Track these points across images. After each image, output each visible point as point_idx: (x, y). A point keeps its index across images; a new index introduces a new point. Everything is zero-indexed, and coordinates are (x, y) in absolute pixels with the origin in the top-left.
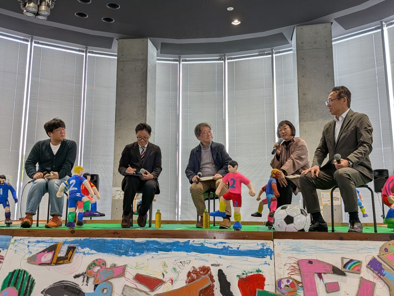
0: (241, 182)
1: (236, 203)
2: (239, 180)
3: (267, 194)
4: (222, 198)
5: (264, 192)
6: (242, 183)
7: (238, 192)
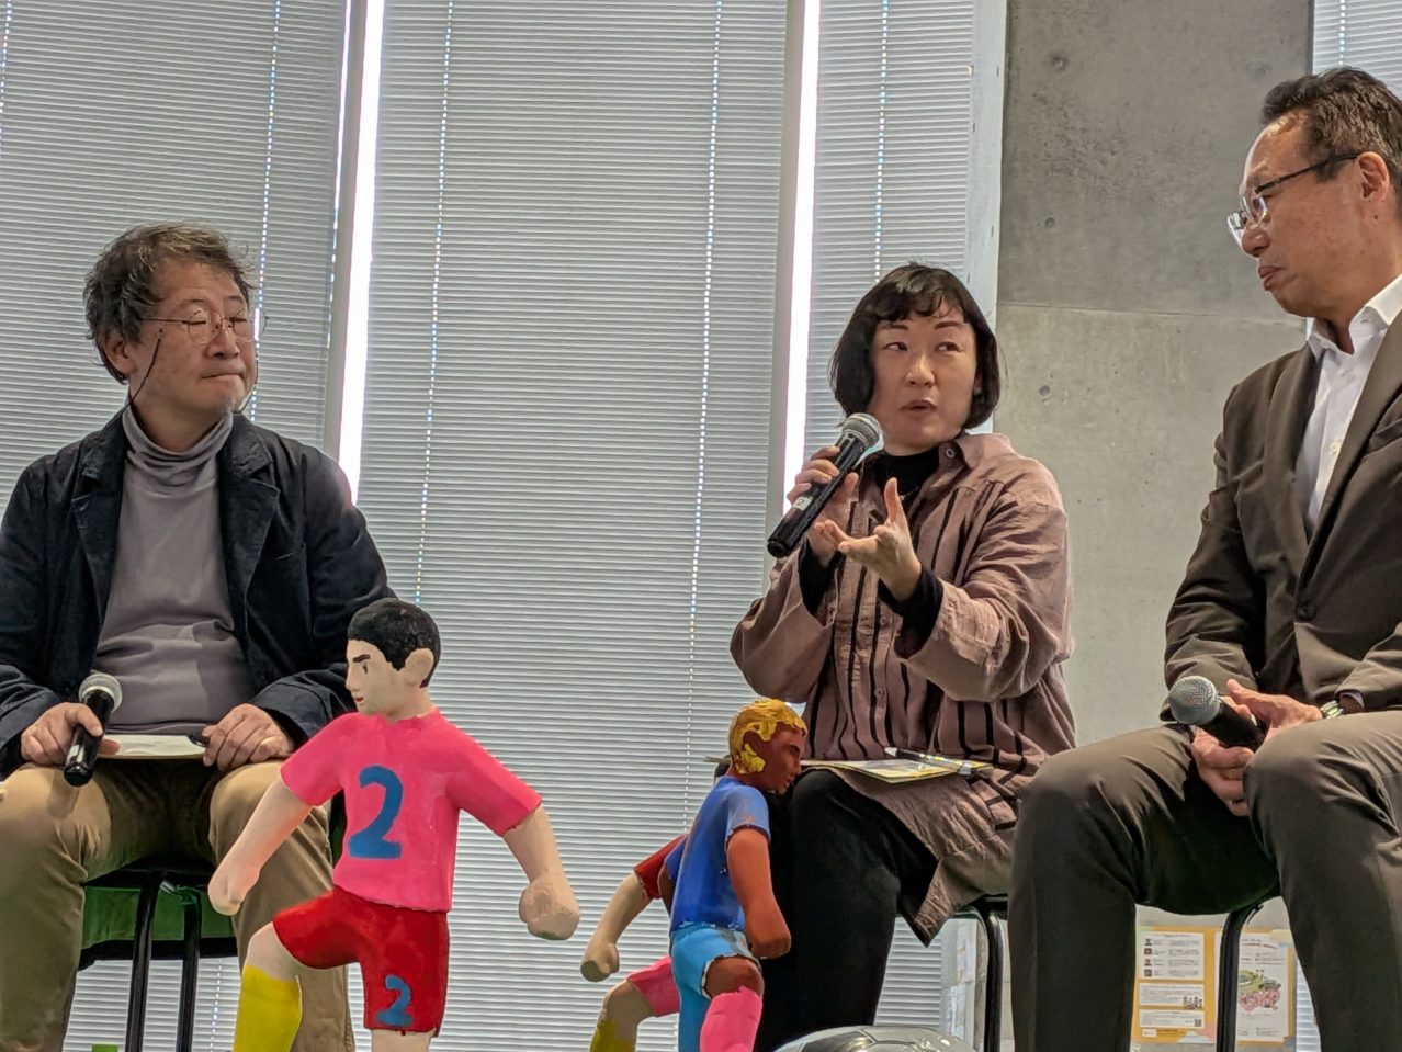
0: (454, 804)
1: (395, 994)
2: (436, 782)
3: (675, 928)
4: (264, 942)
5: (657, 905)
6: (463, 815)
7: (415, 899)
